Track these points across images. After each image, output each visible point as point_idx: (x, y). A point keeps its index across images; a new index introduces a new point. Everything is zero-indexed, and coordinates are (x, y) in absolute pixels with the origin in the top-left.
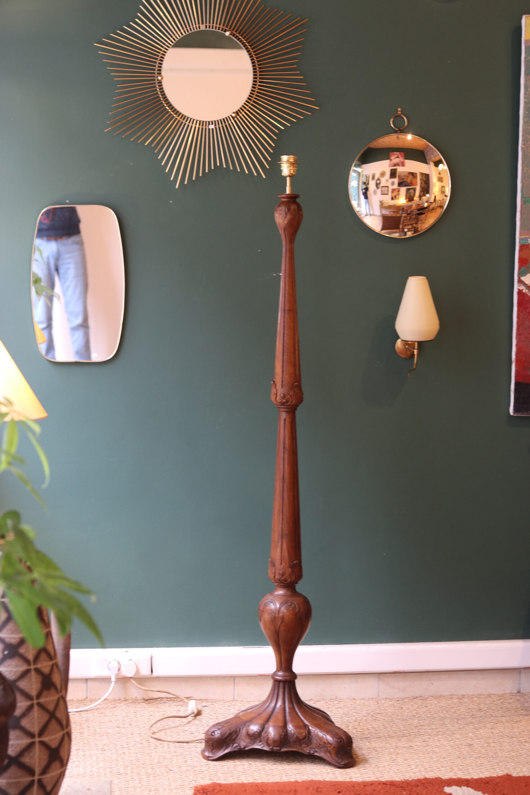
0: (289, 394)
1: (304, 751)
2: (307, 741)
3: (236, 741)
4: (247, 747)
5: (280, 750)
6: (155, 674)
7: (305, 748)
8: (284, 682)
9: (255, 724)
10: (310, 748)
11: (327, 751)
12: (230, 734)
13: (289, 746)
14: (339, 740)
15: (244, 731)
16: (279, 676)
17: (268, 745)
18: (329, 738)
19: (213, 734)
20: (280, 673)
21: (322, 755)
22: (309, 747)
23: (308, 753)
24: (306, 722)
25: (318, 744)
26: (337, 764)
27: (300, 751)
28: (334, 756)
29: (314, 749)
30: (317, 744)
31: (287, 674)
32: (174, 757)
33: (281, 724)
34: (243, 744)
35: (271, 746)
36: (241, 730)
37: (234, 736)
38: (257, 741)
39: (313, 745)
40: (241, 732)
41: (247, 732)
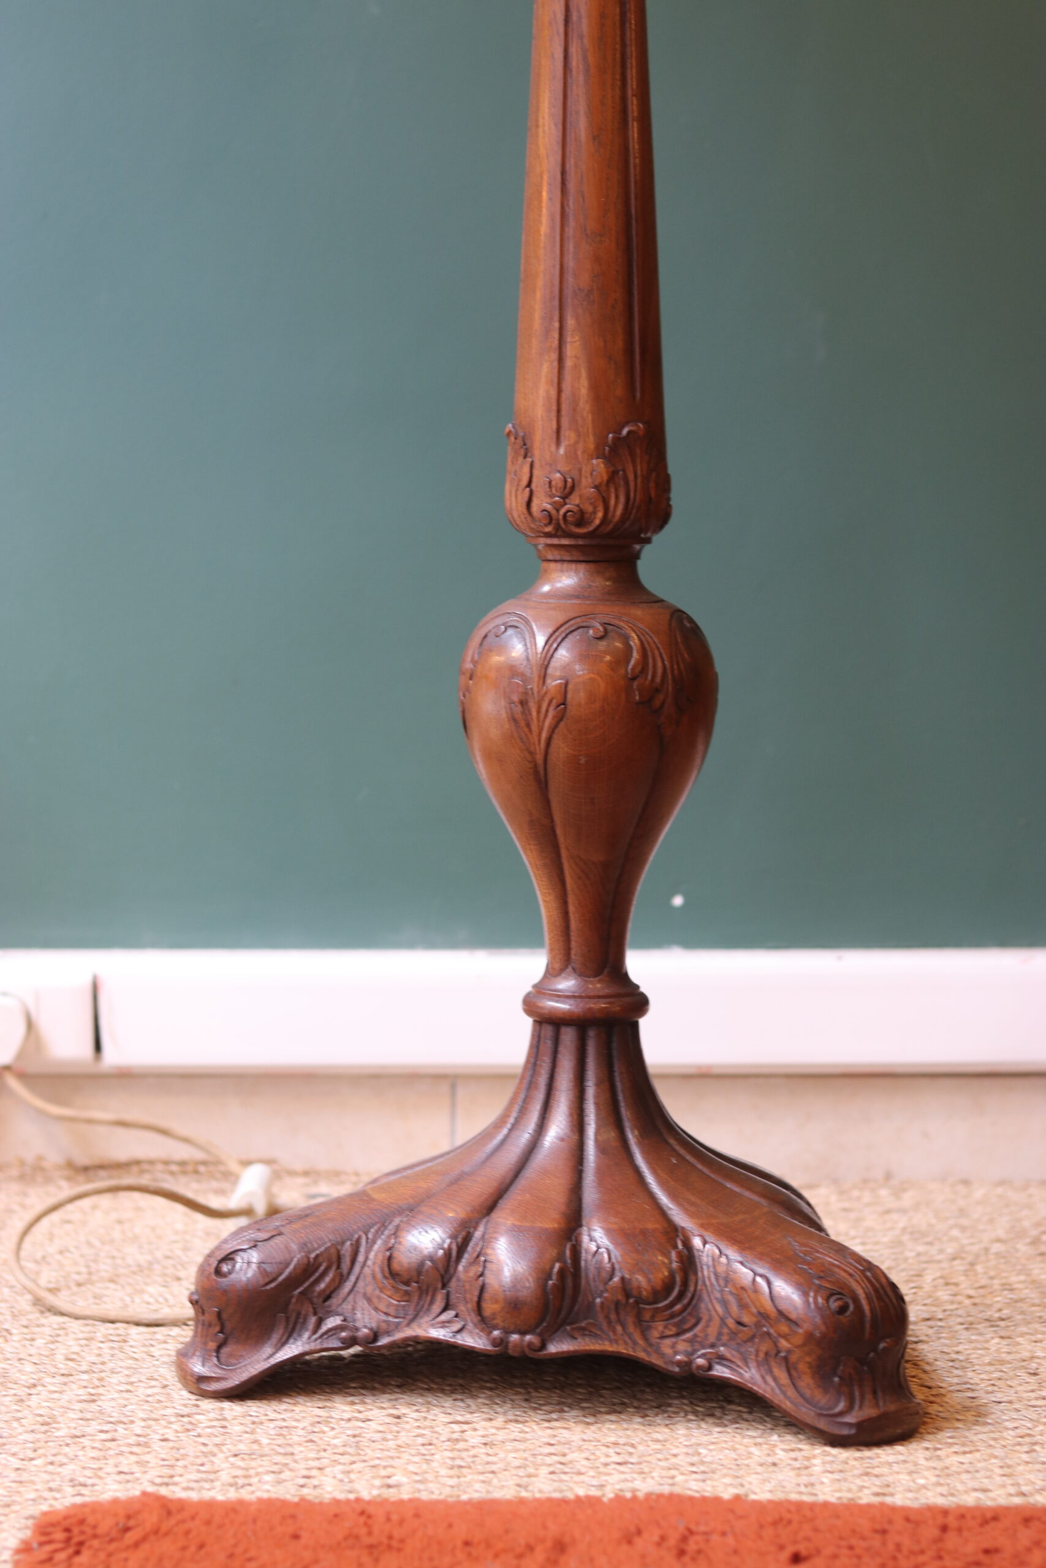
1: (662, 1355)
2: (678, 1307)
3: (334, 1301)
4: (388, 1333)
5: (543, 1346)
7: (668, 1342)
8: (582, 1024)
9: (432, 1220)
10: (691, 1341)
11: (772, 1357)
12: (308, 1270)
13: (584, 1332)
14: (834, 1305)
15: (372, 1258)
16: (558, 997)
17: (485, 1323)
18: (786, 1290)
19: (225, 1268)
21: (750, 1376)
22: (688, 1335)
23: (679, 1364)
24: (679, 1217)
25: (730, 1322)
26: (822, 1424)
27: (641, 1355)
28: (807, 1382)
29: (712, 1346)
30: (723, 1320)
33: (551, 1222)
34: (365, 1319)
35: (495, 1328)
36: (362, 1250)
37: (328, 1279)
38: (432, 1302)
39: (707, 1326)
40: (361, 1258)
41: (390, 1258)
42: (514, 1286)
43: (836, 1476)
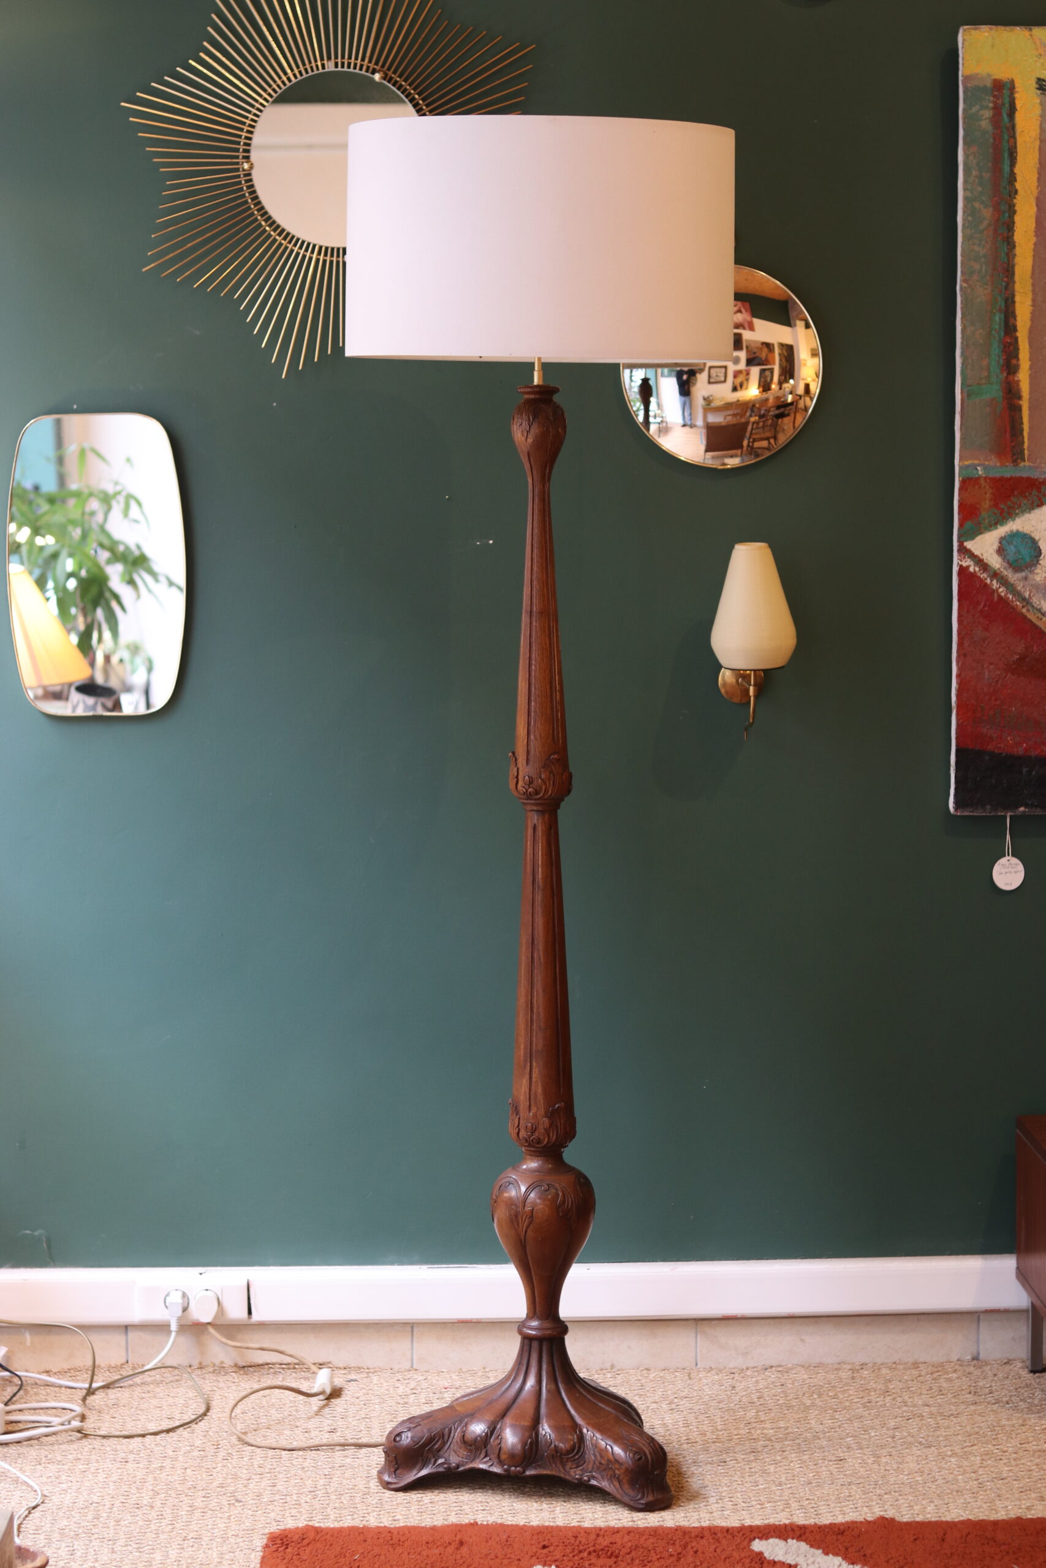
0: (540, 777)
1: (571, 1476)
2: (577, 1457)
3: (441, 1453)
4: (463, 1465)
5: (524, 1472)
6: (256, 1317)
7: (573, 1470)
8: (540, 1340)
9: (480, 1421)
10: (582, 1470)
11: (613, 1477)
12: (431, 1440)
13: (540, 1466)
14: (637, 1457)
15: (457, 1435)
16: (531, 1329)
17: (501, 1463)
18: (618, 1450)
19: (398, 1439)
20: (535, 1323)
21: (605, 1484)
22: (580, 1468)
23: (577, 1479)
24: (579, 1420)
25: (597, 1463)
26: (632, 1503)
27: (562, 1475)
28: (626, 1487)
29: (590, 1472)
30: (594, 1462)
31: (547, 1325)
32: (254, 1477)
33: (527, 1423)
34: (454, 1460)
35: (505, 1465)
36: (453, 1432)
37: (439, 1444)
38: (480, 1454)
39: (588, 1464)
40: (452, 1435)
41: (464, 1436)
42: (512, 1449)
43: (564, 1514)
